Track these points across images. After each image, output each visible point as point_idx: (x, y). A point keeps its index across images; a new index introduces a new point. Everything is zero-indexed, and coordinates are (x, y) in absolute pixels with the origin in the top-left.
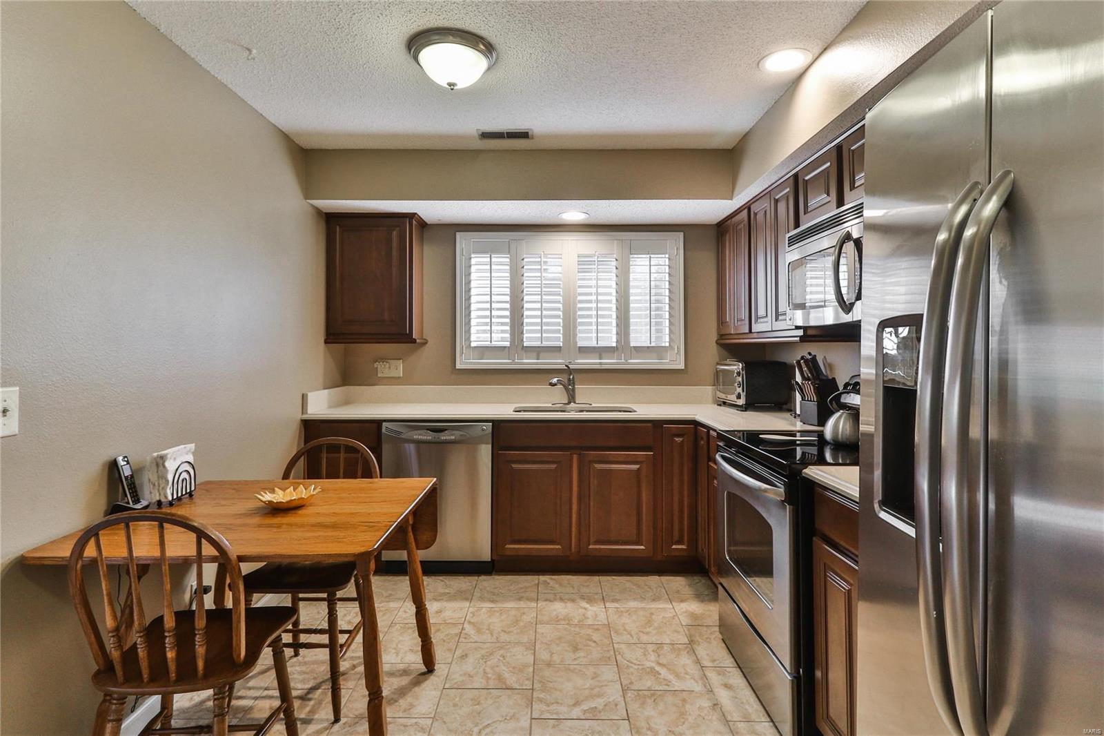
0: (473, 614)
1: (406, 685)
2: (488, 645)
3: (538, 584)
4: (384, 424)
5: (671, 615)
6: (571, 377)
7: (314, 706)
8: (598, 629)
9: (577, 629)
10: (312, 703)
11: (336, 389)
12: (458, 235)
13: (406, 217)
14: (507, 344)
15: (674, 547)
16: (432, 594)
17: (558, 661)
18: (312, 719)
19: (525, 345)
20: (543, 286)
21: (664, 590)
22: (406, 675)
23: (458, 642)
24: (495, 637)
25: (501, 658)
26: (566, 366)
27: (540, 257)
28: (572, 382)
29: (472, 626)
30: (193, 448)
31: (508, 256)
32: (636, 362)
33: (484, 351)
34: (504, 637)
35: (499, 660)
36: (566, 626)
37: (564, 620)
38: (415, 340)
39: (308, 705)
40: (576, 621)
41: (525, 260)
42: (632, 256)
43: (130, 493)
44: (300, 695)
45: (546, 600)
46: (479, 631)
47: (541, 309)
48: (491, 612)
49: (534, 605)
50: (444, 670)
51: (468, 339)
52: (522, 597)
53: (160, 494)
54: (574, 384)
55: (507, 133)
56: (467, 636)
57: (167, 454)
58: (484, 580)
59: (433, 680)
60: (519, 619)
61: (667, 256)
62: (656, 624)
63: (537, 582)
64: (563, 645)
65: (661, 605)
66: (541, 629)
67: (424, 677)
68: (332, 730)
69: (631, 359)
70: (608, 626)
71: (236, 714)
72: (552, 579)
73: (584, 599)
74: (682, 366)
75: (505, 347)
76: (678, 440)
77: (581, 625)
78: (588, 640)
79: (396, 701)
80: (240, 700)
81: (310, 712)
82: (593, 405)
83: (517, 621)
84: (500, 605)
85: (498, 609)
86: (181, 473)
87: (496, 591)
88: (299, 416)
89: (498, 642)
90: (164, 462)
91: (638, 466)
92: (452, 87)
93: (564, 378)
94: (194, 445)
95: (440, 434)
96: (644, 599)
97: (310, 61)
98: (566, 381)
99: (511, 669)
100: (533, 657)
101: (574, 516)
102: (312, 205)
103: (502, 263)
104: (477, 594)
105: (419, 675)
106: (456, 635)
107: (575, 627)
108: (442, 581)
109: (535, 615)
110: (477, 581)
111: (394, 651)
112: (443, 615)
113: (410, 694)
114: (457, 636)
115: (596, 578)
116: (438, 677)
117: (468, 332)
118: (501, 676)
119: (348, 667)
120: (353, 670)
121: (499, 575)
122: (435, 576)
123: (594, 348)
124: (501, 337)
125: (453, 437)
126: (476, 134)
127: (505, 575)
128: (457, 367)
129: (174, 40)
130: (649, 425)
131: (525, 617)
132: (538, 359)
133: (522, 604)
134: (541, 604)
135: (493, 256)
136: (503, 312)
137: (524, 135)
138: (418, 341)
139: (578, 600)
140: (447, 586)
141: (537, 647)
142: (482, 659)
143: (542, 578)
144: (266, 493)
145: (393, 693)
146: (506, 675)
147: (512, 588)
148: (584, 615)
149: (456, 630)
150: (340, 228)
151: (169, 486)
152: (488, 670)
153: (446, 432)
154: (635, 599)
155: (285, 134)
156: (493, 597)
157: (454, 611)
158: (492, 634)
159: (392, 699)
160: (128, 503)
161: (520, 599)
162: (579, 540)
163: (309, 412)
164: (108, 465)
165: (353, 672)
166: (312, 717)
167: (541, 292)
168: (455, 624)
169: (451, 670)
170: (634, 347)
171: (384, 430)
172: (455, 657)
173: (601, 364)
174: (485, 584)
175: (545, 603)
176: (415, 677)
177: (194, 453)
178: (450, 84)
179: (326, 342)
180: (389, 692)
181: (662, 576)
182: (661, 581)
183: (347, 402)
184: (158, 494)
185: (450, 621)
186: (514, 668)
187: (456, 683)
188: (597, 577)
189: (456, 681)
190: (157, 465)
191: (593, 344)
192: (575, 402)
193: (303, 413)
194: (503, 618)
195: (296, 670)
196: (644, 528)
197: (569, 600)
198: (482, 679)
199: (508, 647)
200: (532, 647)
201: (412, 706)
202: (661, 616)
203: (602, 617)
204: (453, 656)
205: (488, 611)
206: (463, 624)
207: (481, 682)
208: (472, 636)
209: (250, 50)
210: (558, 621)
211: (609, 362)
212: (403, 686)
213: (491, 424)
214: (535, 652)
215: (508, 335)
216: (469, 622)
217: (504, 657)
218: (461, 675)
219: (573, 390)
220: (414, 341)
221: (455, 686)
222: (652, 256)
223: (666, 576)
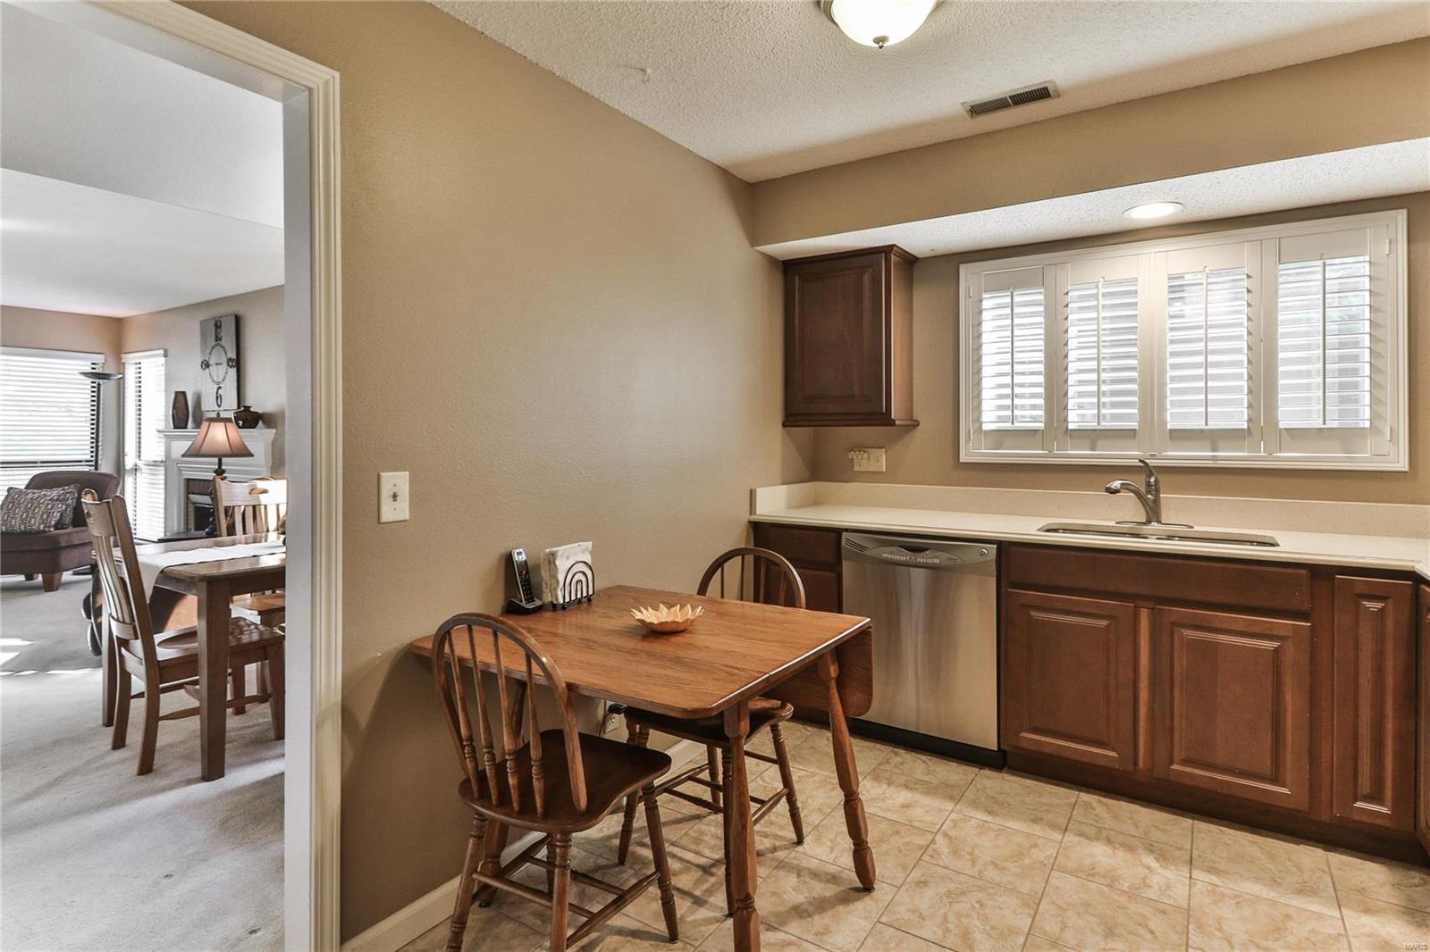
0: (955, 823)
1: (830, 897)
2: (963, 878)
3: (1075, 804)
4: (844, 534)
5: (1332, 932)
6: (1152, 480)
7: (713, 885)
8: (1163, 912)
9: (1123, 899)
10: (713, 880)
11: (800, 484)
12: (963, 269)
13: (881, 252)
14: (1041, 426)
15: (1359, 804)
16: (905, 778)
17: (1072, 942)
18: (706, 902)
19: (1070, 428)
20: (1101, 332)
21: (1329, 879)
22: (834, 884)
23: (920, 859)
24: (977, 868)
25: (977, 906)
26: (1141, 461)
27: (1097, 287)
28: (1155, 489)
29: (947, 841)
30: (591, 546)
31: (1042, 290)
32: (1291, 457)
33: (1001, 436)
34: (991, 873)
35: (973, 906)
36: (1106, 889)
37: (1104, 877)
38: (894, 421)
39: (707, 881)
40: (1127, 885)
41: (1070, 294)
42: (1281, 266)
43: (523, 590)
44: (704, 864)
45: (1081, 834)
46: (955, 852)
47: (1098, 371)
48: (983, 828)
49: (1057, 836)
50: (886, 894)
51: (978, 420)
52: (1041, 819)
53: (552, 596)
54: (1157, 491)
55: (1011, 97)
56: (936, 853)
57: (557, 551)
58: (988, 777)
59: (866, 904)
60: (1025, 852)
61: (1367, 258)
62: (1291, 939)
63: (1073, 800)
64: (1090, 918)
65: (1314, 906)
66: (1058, 880)
67: (858, 894)
68: (722, 925)
69: (1280, 452)
70: (1187, 912)
71: (634, 864)
72: (1100, 802)
73: (1152, 851)
74: (1402, 464)
75: (1037, 430)
76: (1374, 606)
77: (1133, 894)
78: (1140, 925)
79: (810, 916)
80: (643, 848)
81: (706, 891)
82: (1196, 528)
83: (1022, 854)
84: (999, 821)
85: (996, 827)
86: (575, 574)
87: (1001, 798)
88: (746, 517)
89: (981, 879)
90: (555, 559)
91: (1276, 644)
92: (881, 44)
93: (1139, 482)
94: (590, 543)
95: (917, 554)
96: (1280, 885)
97: (710, 64)
98: (1143, 489)
99: (988, 928)
100: (1031, 919)
101: (1143, 710)
102: (763, 254)
103: (1030, 302)
104: (970, 795)
105: (852, 889)
106: (920, 847)
107: (1119, 895)
108: (924, 762)
109: (1054, 855)
110: (976, 775)
111: (829, 843)
112: (911, 812)
113: (830, 913)
114: (921, 849)
115: (1187, 822)
116: (876, 902)
117: (978, 408)
118: (969, 933)
119: (767, 846)
120: (773, 853)
121: (1013, 774)
122: (918, 753)
123: (1202, 431)
124: (1031, 414)
125: (937, 561)
126: (962, 111)
127: (1022, 777)
128: (961, 460)
129: (572, 82)
130: (1303, 572)
131: (1035, 852)
132: (1093, 449)
133: (1037, 830)
134: (1070, 838)
135: (1015, 293)
136: (1033, 380)
137: (1042, 94)
138: (897, 422)
139: (1140, 851)
140: (929, 772)
141: (1041, 907)
142: (948, 897)
143: (1085, 797)
144: (647, 609)
145: (810, 903)
146: (977, 935)
147: (1028, 800)
148: (1144, 879)
149: (922, 841)
150: (799, 278)
151: (560, 588)
152: (951, 917)
153: (927, 552)
154: (1257, 880)
155: (724, 170)
156: (993, 806)
157: (927, 811)
158: (974, 863)
159: (806, 911)
160: (521, 601)
161: (1036, 821)
162: (1152, 750)
163: (758, 513)
164: (504, 558)
165: (770, 855)
166: (707, 899)
167: (1098, 342)
168: (923, 831)
169: (897, 897)
170: (1286, 429)
171: (843, 542)
172: (908, 880)
173: (1214, 458)
174: (988, 783)
175: (1077, 839)
176: (844, 891)
177: (591, 553)
178: (877, 41)
179: (784, 425)
180: (805, 900)
181: (1330, 851)
182: (1327, 859)
183: (816, 502)
184: (549, 595)
185: (917, 824)
186: (993, 928)
187: (898, 920)
188: (1190, 821)
189: (899, 916)
190: (550, 562)
191: (1198, 424)
192: (1159, 522)
193: (751, 514)
194: (999, 842)
195: (710, 831)
196: (1289, 757)
197: (1123, 845)
198: (938, 927)
199: (992, 891)
200: (1033, 904)
201: (827, 931)
202: (1309, 927)
203: (1179, 893)
204: (906, 878)
205: (978, 825)
206: (936, 833)
207: (935, 932)
208: (943, 857)
209: (643, 70)
210: (1092, 875)
211: (1230, 456)
212: (825, 897)
213: (995, 546)
214: (1036, 914)
215: (1042, 413)
216: (946, 835)
217: (982, 905)
218: (908, 910)
219: (1157, 501)
220: (891, 423)
221: (895, 924)
222: (1328, 262)
223: (1342, 853)
